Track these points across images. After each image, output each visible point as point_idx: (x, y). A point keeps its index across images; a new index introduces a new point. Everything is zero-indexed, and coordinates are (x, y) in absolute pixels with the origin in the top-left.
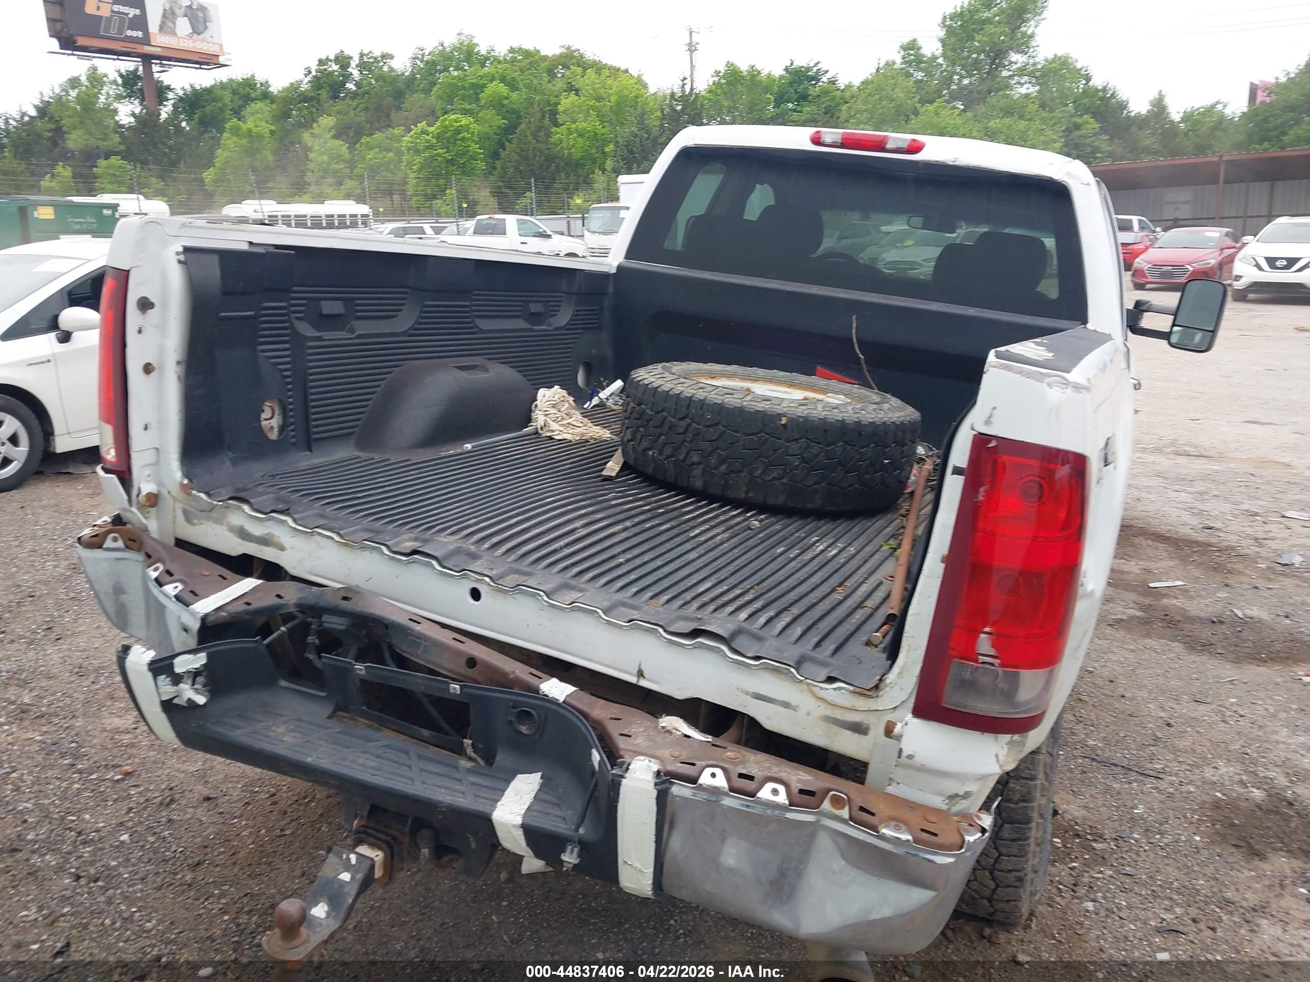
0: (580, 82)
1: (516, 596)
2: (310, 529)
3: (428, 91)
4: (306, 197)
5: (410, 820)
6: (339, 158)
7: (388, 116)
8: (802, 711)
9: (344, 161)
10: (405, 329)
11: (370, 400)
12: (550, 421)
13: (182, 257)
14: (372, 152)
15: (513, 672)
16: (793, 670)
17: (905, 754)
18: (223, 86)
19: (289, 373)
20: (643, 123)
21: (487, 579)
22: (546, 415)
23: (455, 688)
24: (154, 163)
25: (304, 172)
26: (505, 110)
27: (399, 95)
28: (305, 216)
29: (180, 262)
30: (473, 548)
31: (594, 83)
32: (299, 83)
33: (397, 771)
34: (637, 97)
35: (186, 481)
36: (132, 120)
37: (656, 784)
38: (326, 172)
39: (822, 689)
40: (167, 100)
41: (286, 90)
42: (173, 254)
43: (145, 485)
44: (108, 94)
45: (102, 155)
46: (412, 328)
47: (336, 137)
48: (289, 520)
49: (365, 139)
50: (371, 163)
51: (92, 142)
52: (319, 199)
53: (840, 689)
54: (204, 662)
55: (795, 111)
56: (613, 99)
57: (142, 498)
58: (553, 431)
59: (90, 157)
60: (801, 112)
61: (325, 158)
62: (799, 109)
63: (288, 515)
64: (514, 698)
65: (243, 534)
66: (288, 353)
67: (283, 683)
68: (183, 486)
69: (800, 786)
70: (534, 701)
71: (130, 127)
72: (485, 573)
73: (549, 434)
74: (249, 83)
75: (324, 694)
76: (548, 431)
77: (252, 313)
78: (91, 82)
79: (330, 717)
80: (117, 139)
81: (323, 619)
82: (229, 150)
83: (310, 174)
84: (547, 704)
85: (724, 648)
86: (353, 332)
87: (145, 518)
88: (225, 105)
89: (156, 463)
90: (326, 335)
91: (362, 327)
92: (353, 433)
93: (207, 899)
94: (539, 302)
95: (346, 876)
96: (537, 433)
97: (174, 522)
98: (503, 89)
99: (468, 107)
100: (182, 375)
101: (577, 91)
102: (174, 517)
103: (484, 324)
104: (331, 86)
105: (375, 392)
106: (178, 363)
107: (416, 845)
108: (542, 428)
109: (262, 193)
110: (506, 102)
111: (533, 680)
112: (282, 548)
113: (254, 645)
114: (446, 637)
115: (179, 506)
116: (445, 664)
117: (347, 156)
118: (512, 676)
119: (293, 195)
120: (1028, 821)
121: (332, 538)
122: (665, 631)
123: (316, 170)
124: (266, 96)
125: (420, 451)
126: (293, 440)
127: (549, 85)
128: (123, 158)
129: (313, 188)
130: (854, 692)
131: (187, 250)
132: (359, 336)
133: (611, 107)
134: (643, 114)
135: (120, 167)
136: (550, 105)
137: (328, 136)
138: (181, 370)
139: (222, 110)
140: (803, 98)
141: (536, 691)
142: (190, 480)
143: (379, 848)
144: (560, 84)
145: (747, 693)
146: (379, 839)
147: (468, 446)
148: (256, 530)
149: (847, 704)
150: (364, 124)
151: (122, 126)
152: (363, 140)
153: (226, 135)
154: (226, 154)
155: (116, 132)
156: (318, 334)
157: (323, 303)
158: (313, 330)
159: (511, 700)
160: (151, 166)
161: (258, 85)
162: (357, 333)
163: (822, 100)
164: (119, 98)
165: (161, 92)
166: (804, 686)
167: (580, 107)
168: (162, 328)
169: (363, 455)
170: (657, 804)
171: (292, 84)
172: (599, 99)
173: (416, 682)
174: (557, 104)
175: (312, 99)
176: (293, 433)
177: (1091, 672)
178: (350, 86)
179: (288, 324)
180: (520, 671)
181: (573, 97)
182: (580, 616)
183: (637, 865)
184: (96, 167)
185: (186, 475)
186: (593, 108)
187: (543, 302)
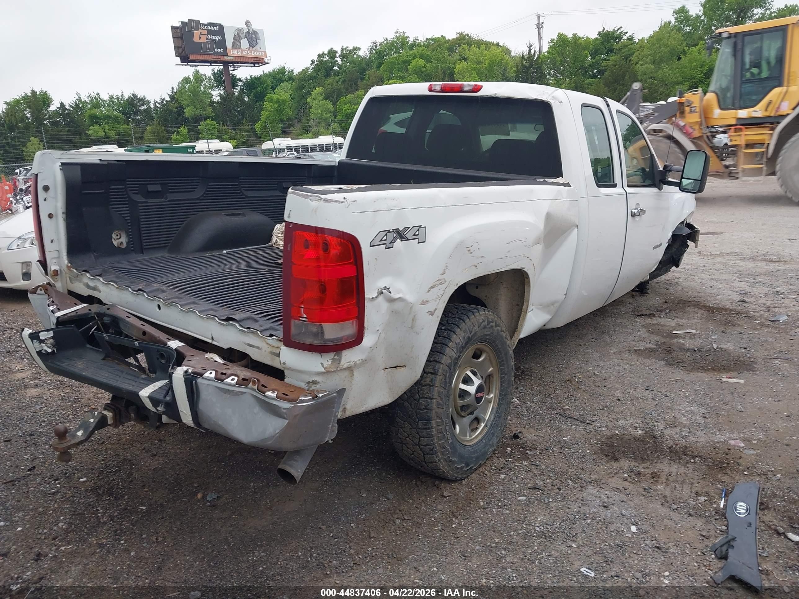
0: (467, 54)
1: (171, 307)
2: (108, 281)
3: (379, 67)
4: (310, 135)
5: (125, 401)
6: (328, 110)
7: (356, 84)
8: (263, 350)
9: (330, 112)
10: (197, 197)
11: (177, 230)
12: (278, 240)
13: (61, 168)
14: (346, 106)
15: (159, 337)
16: (259, 332)
17: (282, 362)
18: (267, 75)
19: (129, 218)
20: (505, 74)
21: (161, 300)
22: (277, 237)
23: (137, 343)
24: (230, 121)
25: (308, 120)
26: (423, 74)
27: (363, 71)
28: (308, 146)
29: (61, 169)
30: (165, 288)
31: (475, 54)
32: (307, 69)
33: (115, 378)
34: (502, 60)
35: (69, 265)
36: (219, 98)
37: (184, 376)
38: (320, 120)
39: (268, 339)
40: (238, 86)
41: (300, 73)
42: (58, 166)
43: (53, 267)
44: (205, 85)
45: (203, 119)
46: (202, 196)
47: (326, 98)
48: (101, 279)
49: (342, 99)
50: (346, 112)
51: (197, 112)
52: (316, 136)
53: (273, 339)
54: (53, 335)
55: (605, 60)
56: (487, 62)
57: (51, 272)
58: (280, 245)
59: (197, 120)
60: (609, 60)
61: (319, 111)
62: (608, 58)
63: (101, 277)
64: (157, 347)
65: (88, 286)
66: (128, 209)
67: (88, 346)
68: (68, 266)
69: (243, 377)
70: (163, 349)
71: (218, 102)
72: (162, 298)
73: (277, 247)
74: (282, 71)
75: (101, 350)
76: (277, 245)
77: (103, 191)
78: (196, 80)
79: (103, 360)
80: (210, 109)
81: (104, 319)
82: (268, 111)
83: (312, 121)
84: (169, 350)
85: (237, 325)
86: (167, 199)
87: (54, 281)
88: (267, 85)
89: (58, 257)
90: (150, 201)
91: (171, 197)
92: (167, 246)
93: (99, 456)
94: (290, 182)
95: (92, 420)
96: (272, 246)
97: (67, 283)
98: (422, 62)
99: (402, 75)
100: (65, 218)
101: (465, 60)
102: (66, 281)
103: (250, 194)
104: (325, 69)
105: (180, 227)
106: (63, 213)
107: (129, 413)
108: (274, 244)
109: (285, 133)
110: (424, 69)
111: (166, 340)
112: (100, 292)
113: (71, 328)
114: (138, 323)
115: (67, 275)
116: (135, 334)
117: (332, 109)
118: (158, 339)
119: (303, 134)
120: (429, 419)
121: (114, 285)
122: (219, 319)
123: (315, 119)
124: (291, 78)
125: (197, 253)
126: (133, 248)
127: (450, 58)
128: (213, 120)
129: (314, 129)
130: (277, 340)
131: (63, 164)
132: (169, 201)
133: (486, 68)
134: (505, 70)
135: (212, 125)
136: (450, 69)
137: (321, 97)
138: (64, 216)
139: (266, 88)
140: (610, 51)
141: (166, 344)
142: (71, 264)
143: (111, 412)
144: (456, 56)
145: (246, 344)
146: (111, 408)
147: (225, 251)
148: (92, 284)
149: (276, 345)
150: (342, 90)
151: (214, 102)
152: (341, 100)
153: (265, 103)
154: (267, 113)
155: (211, 106)
156: (145, 200)
157: (148, 186)
158: (143, 198)
159: (156, 348)
160: (228, 124)
161: (287, 73)
162: (168, 199)
163: (623, 51)
164: (212, 88)
165: (234, 81)
166: (262, 339)
167: (467, 69)
168: (55, 198)
169: (172, 256)
170: (185, 384)
171: (303, 70)
172: (479, 63)
173: (124, 341)
174: (454, 68)
175: (315, 77)
176: (132, 245)
177: (597, 375)
178: (336, 68)
179: (126, 196)
180: (162, 336)
181: (463, 63)
182: (191, 314)
183: (184, 411)
184: (200, 126)
185: (70, 262)
186: (475, 69)
187: (292, 182)
